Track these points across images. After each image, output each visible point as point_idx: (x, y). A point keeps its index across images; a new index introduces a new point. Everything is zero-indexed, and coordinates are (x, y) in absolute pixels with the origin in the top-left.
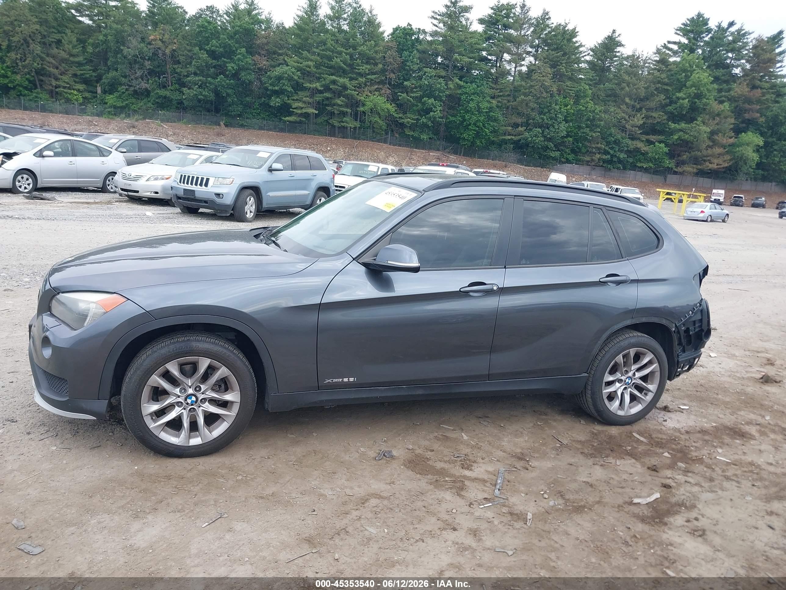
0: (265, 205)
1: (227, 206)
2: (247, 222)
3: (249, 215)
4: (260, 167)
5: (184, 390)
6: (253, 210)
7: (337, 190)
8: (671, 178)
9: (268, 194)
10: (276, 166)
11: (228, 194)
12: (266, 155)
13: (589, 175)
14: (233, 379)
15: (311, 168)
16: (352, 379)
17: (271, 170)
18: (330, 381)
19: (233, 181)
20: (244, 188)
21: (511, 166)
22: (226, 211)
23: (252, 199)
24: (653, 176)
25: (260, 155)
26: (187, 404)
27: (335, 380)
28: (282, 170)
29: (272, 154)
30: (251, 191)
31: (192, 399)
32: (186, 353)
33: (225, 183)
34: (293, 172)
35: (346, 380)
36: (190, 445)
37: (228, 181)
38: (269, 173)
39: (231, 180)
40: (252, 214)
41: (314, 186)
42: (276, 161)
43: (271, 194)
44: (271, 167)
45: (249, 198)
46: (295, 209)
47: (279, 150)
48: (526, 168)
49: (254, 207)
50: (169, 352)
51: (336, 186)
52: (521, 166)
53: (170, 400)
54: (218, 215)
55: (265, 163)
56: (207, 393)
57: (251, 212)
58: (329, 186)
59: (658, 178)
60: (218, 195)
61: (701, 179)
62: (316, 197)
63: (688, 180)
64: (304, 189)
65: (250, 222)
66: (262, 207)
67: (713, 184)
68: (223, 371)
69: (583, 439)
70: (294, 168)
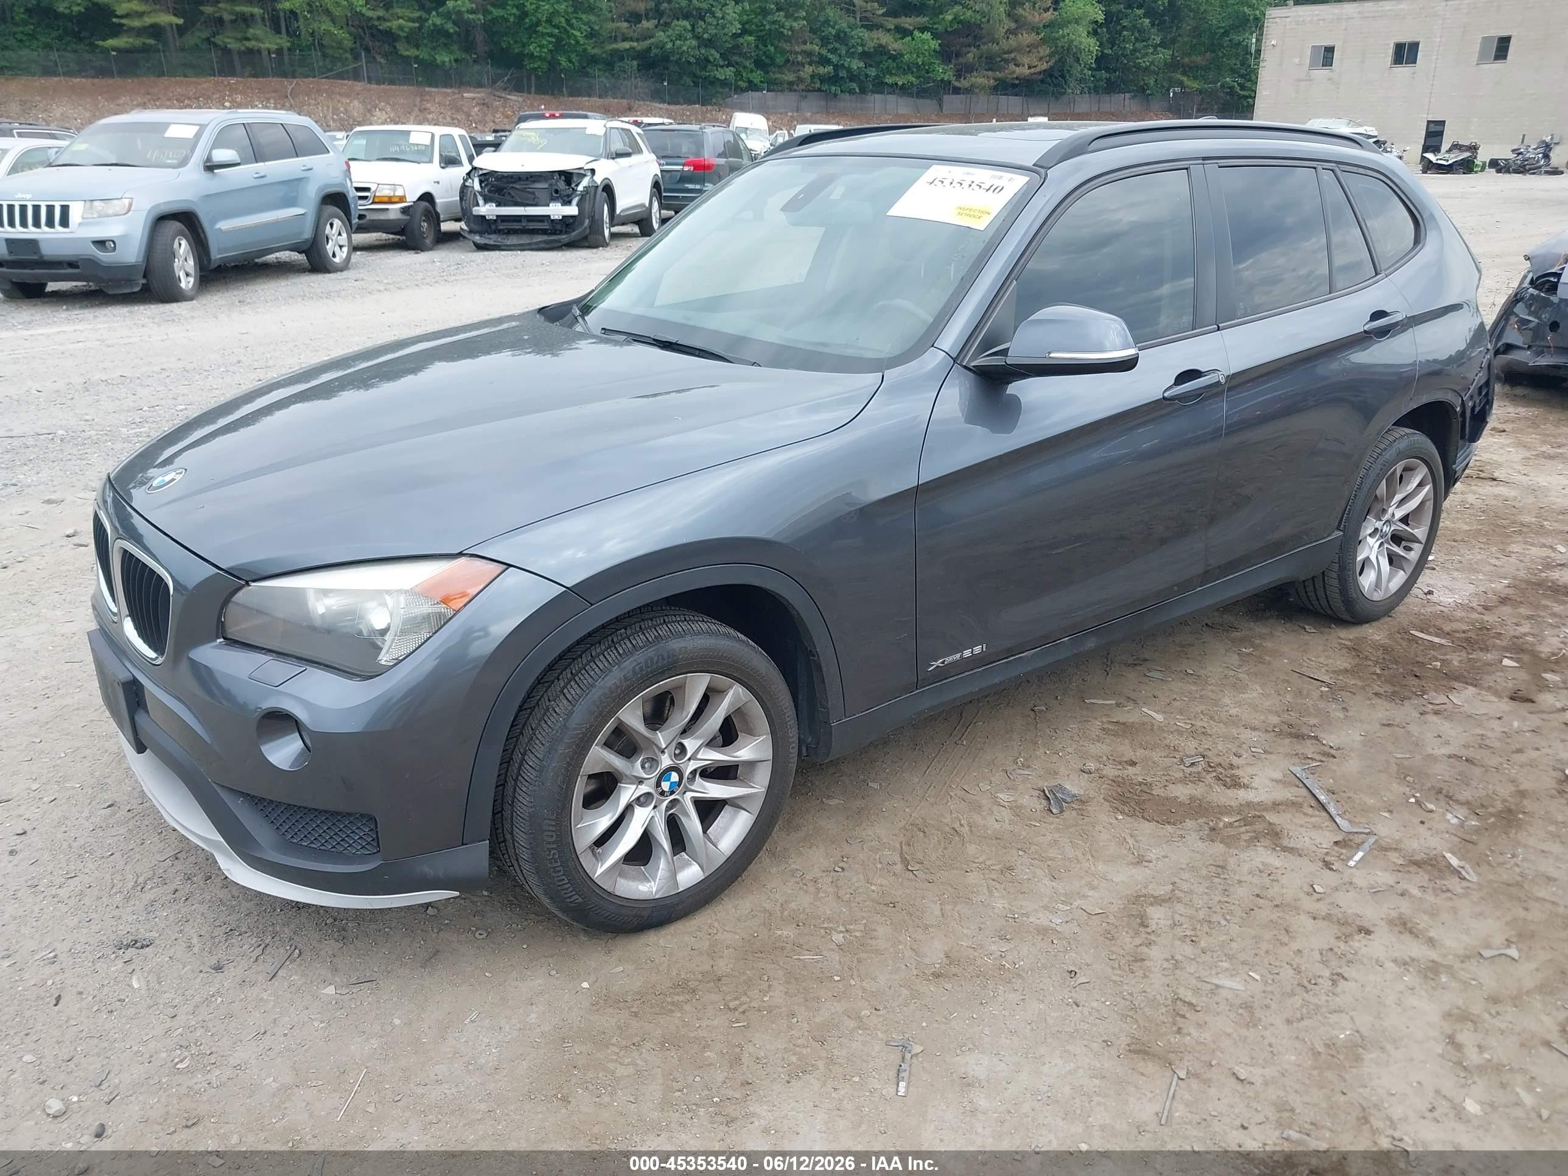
0: (216, 255)
1: (130, 268)
2: (185, 300)
3: (187, 283)
4: (183, 163)
5: (654, 762)
6: (192, 271)
7: (361, 198)
8: (951, 101)
9: (218, 226)
10: (222, 155)
11: (124, 237)
12: (189, 132)
13: (797, 111)
14: (756, 709)
15: (297, 151)
16: (977, 649)
17: (211, 167)
18: (939, 663)
19: (130, 205)
20: (162, 219)
21: (640, 106)
22: (129, 281)
23: (184, 242)
24: (917, 100)
25: (173, 132)
26: (662, 793)
27: (949, 659)
28: (239, 164)
29: (202, 127)
30: (176, 225)
31: (672, 780)
32: (663, 673)
33: (110, 212)
34: (260, 166)
35: (967, 653)
36: (681, 889)
37: (118, 206)
38: (208, 175)
39: (126, 202)
40: (192, 280)
41: (312, 193)
42: (218, 143)
43: (224, 225)
44: (209, 159)
45: (176, 241)
46: (278, 255)
47: (215, 117)
48: (672, 107)
49: (191, 262)
50: (626, 679)
51: (358, 189)
52: (661, 106)
53: (627, 794)
54: (111, 292)
55: (193, 150)
56: (699, 756)
57: (187, 275)
58: (345, 191)
59: (928, 105)
60: (101, 243)
61: (1003, 99)
62: (322, 220)
63: (982, 101)
64: (291, 202)
65: (191, 299)
66: (209, 260)
67: (1025, 106)
68: (734, 695)
69: (1347, 666)
70: (258, 155)
